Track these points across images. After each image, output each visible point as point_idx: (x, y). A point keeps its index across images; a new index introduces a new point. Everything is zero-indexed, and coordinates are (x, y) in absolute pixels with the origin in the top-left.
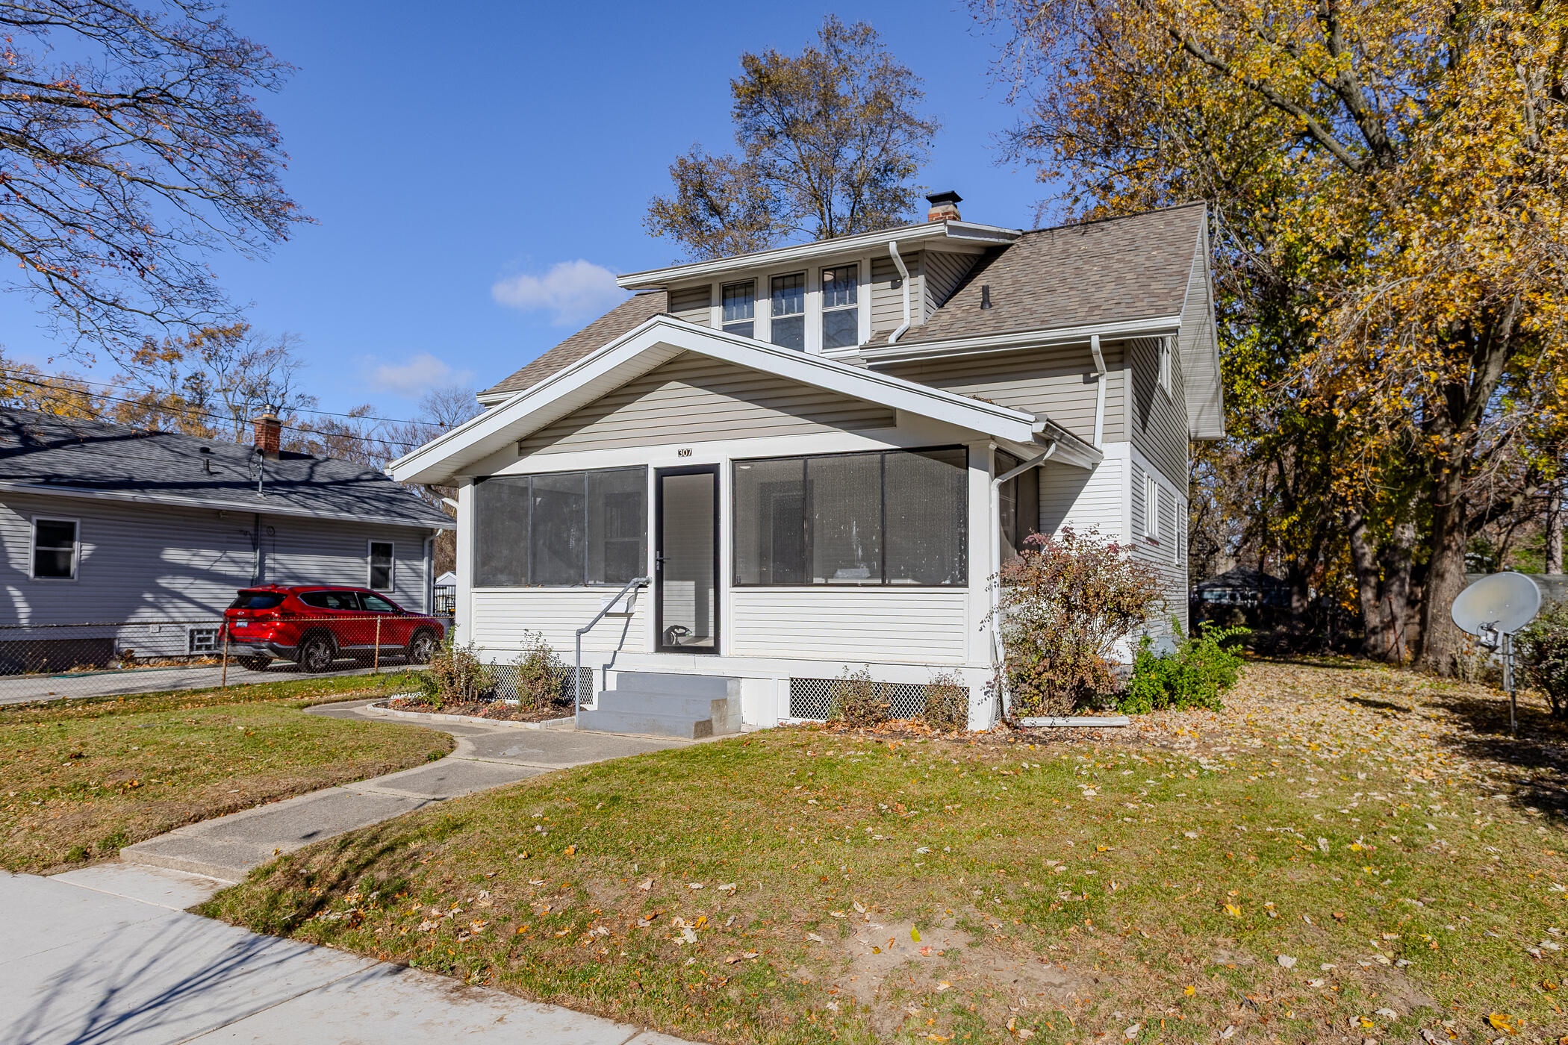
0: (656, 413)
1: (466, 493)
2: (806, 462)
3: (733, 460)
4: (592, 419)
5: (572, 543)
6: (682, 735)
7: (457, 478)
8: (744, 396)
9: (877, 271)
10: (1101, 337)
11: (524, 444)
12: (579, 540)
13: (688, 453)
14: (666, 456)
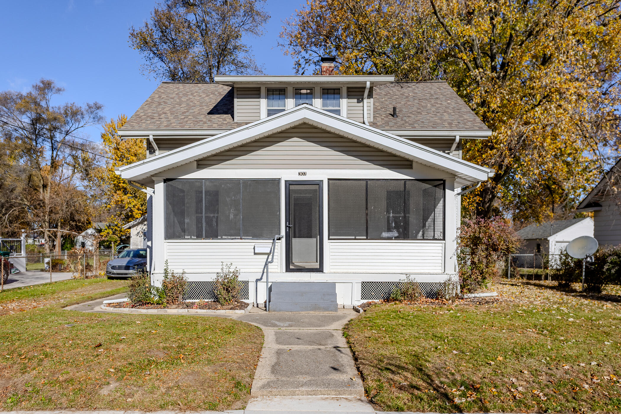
0: (286, 153)
1: (160, 187)
2: (367, 182)
3: (328, 179)
4: (247, 152)
5: (232, 216)
6: (331, 311)
7: (154, 178)
8: (335, 148)
9: (350, 93)
10: (460, 136)
11: (200, 163)
12: (235, 215)
13: (304, 174)
14: (292, 175)
